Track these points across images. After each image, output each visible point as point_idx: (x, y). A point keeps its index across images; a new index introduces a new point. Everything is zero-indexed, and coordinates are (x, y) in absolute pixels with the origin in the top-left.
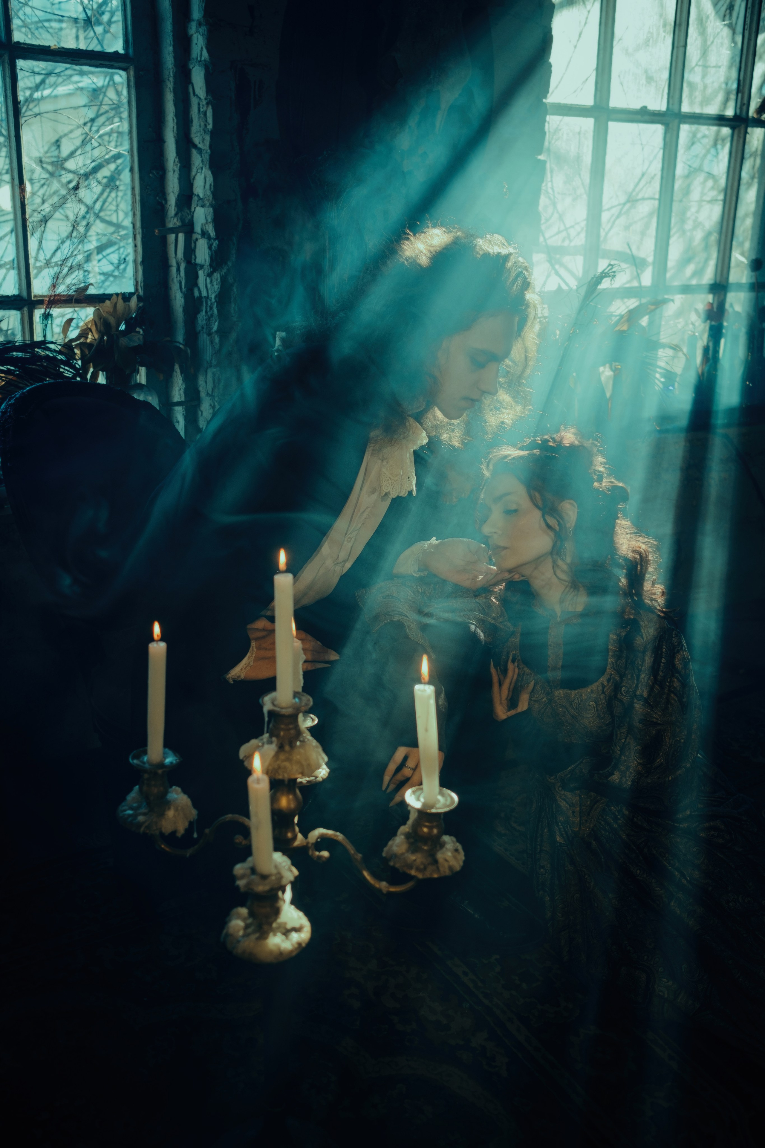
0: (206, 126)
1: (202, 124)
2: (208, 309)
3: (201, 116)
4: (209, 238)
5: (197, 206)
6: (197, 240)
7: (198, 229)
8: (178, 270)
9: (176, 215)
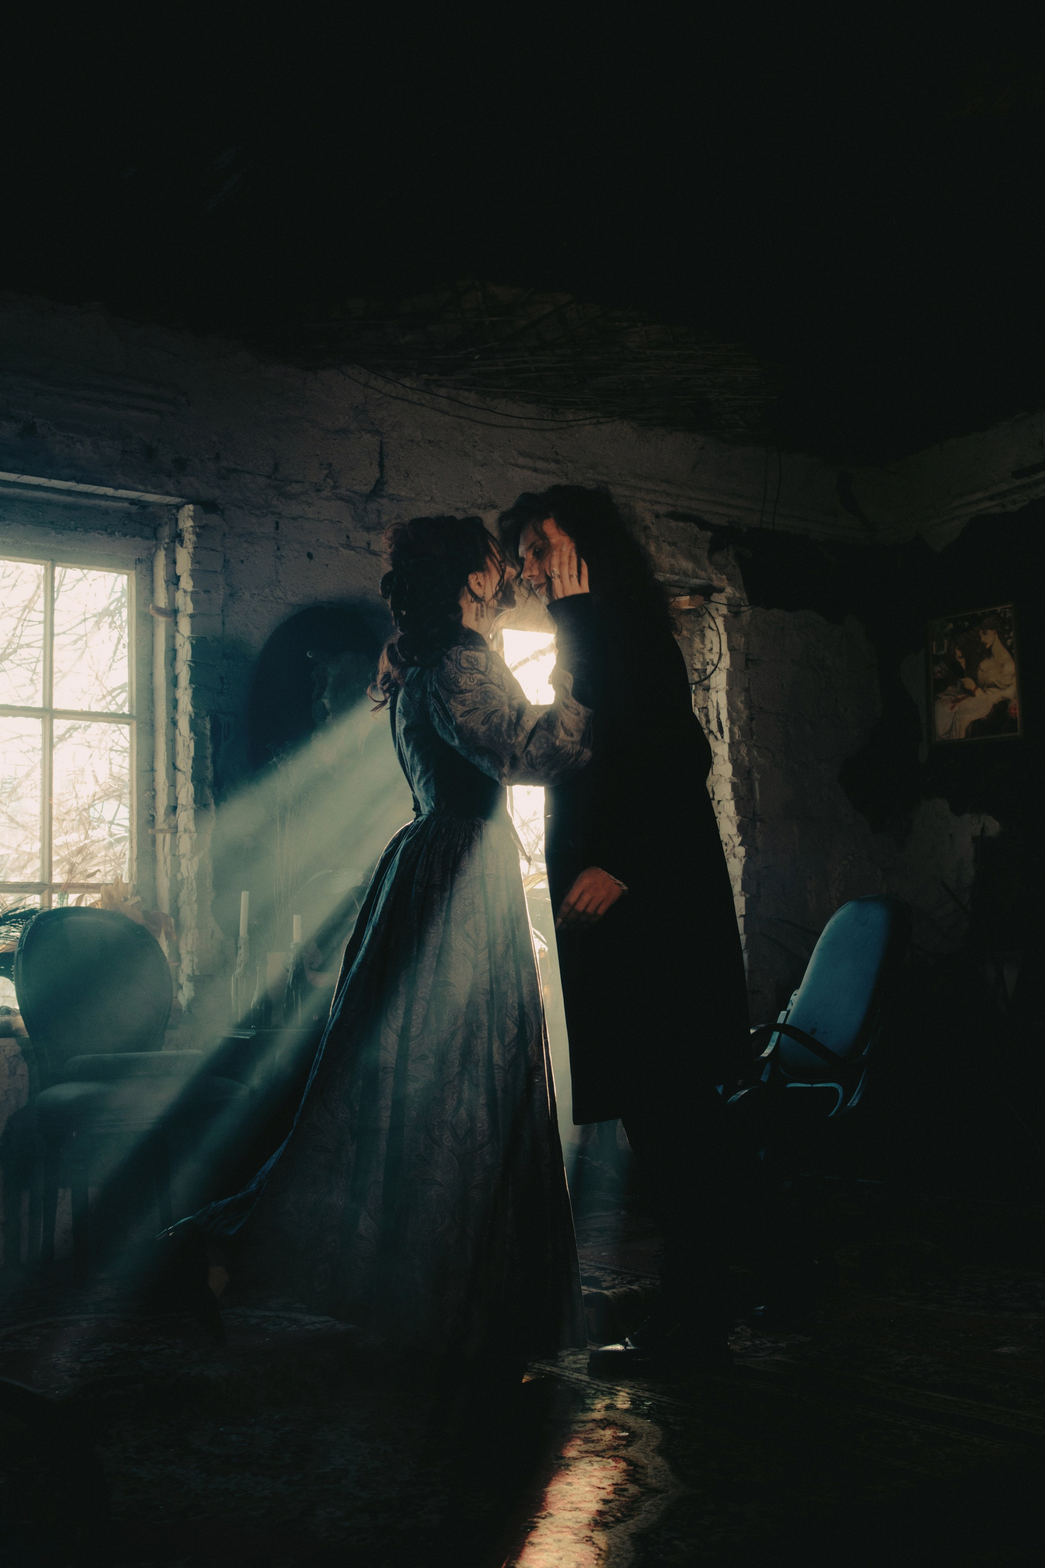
0: (189, 754)
1: (186, 754)
2: (189, 886)
3: (186, 748)
4: (190, 832)
5: (181, 811)
6: (180, 837)
7: (181, 828)
8: (165, 862)
9: (165, 821)
